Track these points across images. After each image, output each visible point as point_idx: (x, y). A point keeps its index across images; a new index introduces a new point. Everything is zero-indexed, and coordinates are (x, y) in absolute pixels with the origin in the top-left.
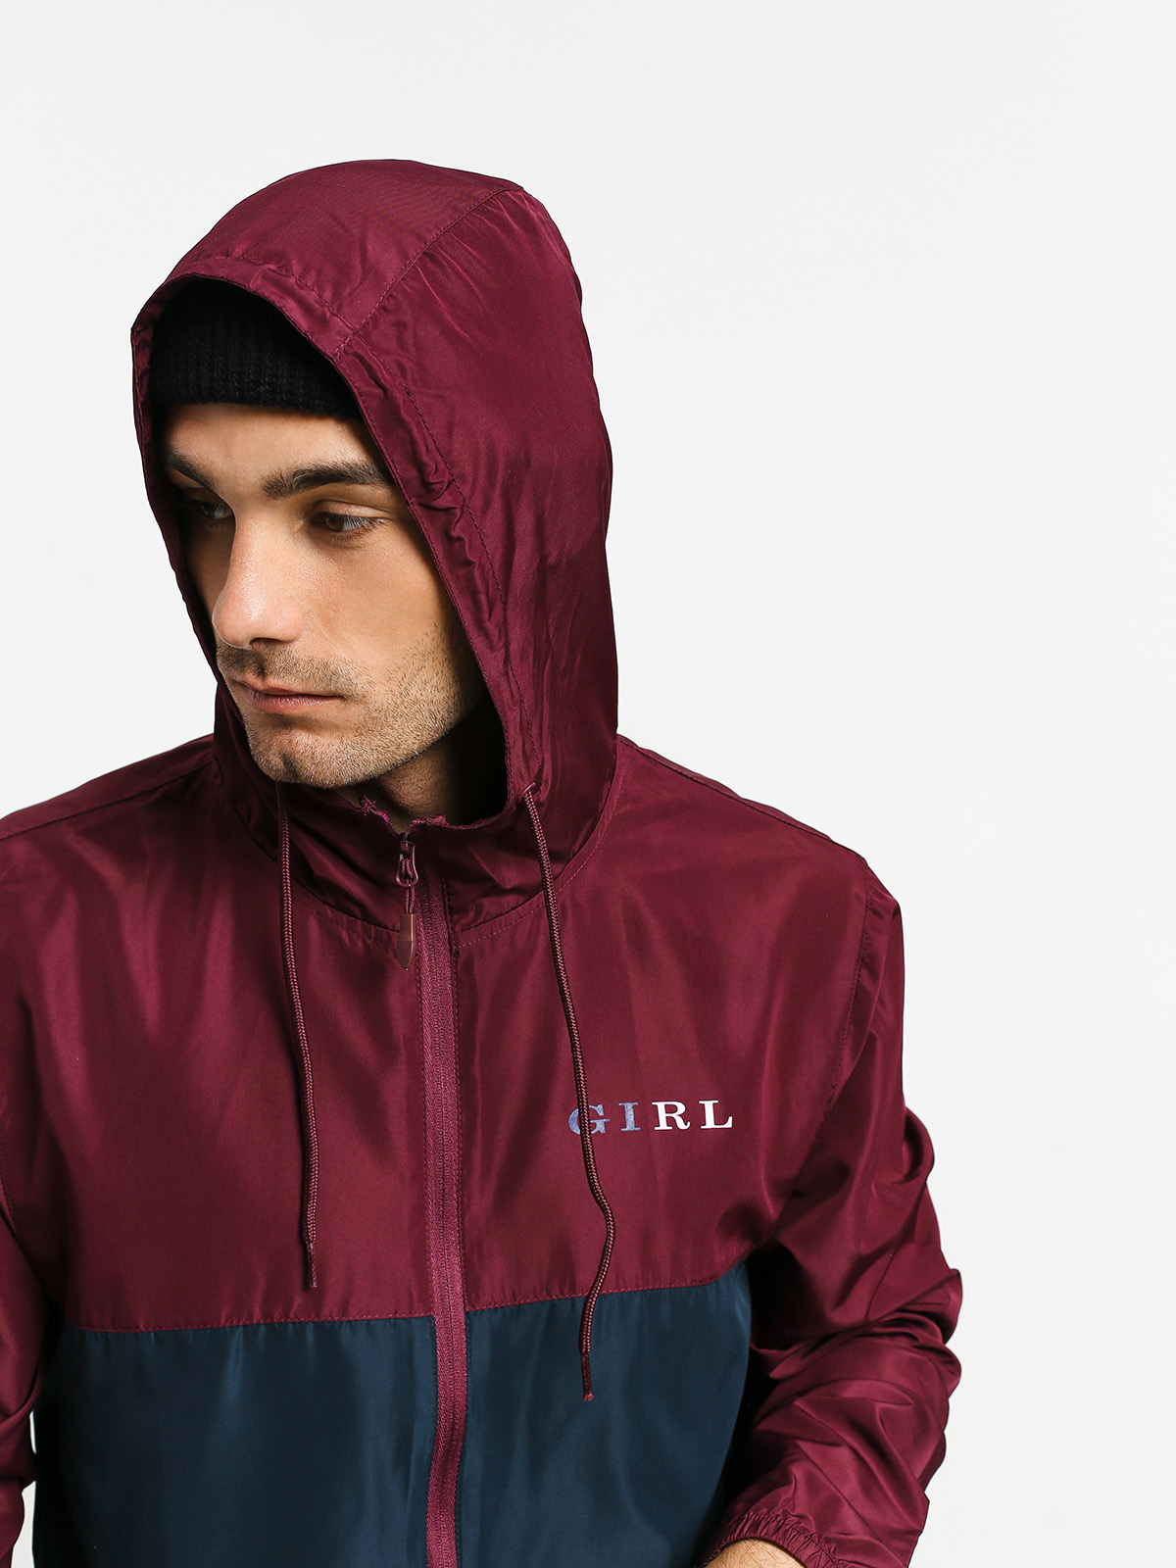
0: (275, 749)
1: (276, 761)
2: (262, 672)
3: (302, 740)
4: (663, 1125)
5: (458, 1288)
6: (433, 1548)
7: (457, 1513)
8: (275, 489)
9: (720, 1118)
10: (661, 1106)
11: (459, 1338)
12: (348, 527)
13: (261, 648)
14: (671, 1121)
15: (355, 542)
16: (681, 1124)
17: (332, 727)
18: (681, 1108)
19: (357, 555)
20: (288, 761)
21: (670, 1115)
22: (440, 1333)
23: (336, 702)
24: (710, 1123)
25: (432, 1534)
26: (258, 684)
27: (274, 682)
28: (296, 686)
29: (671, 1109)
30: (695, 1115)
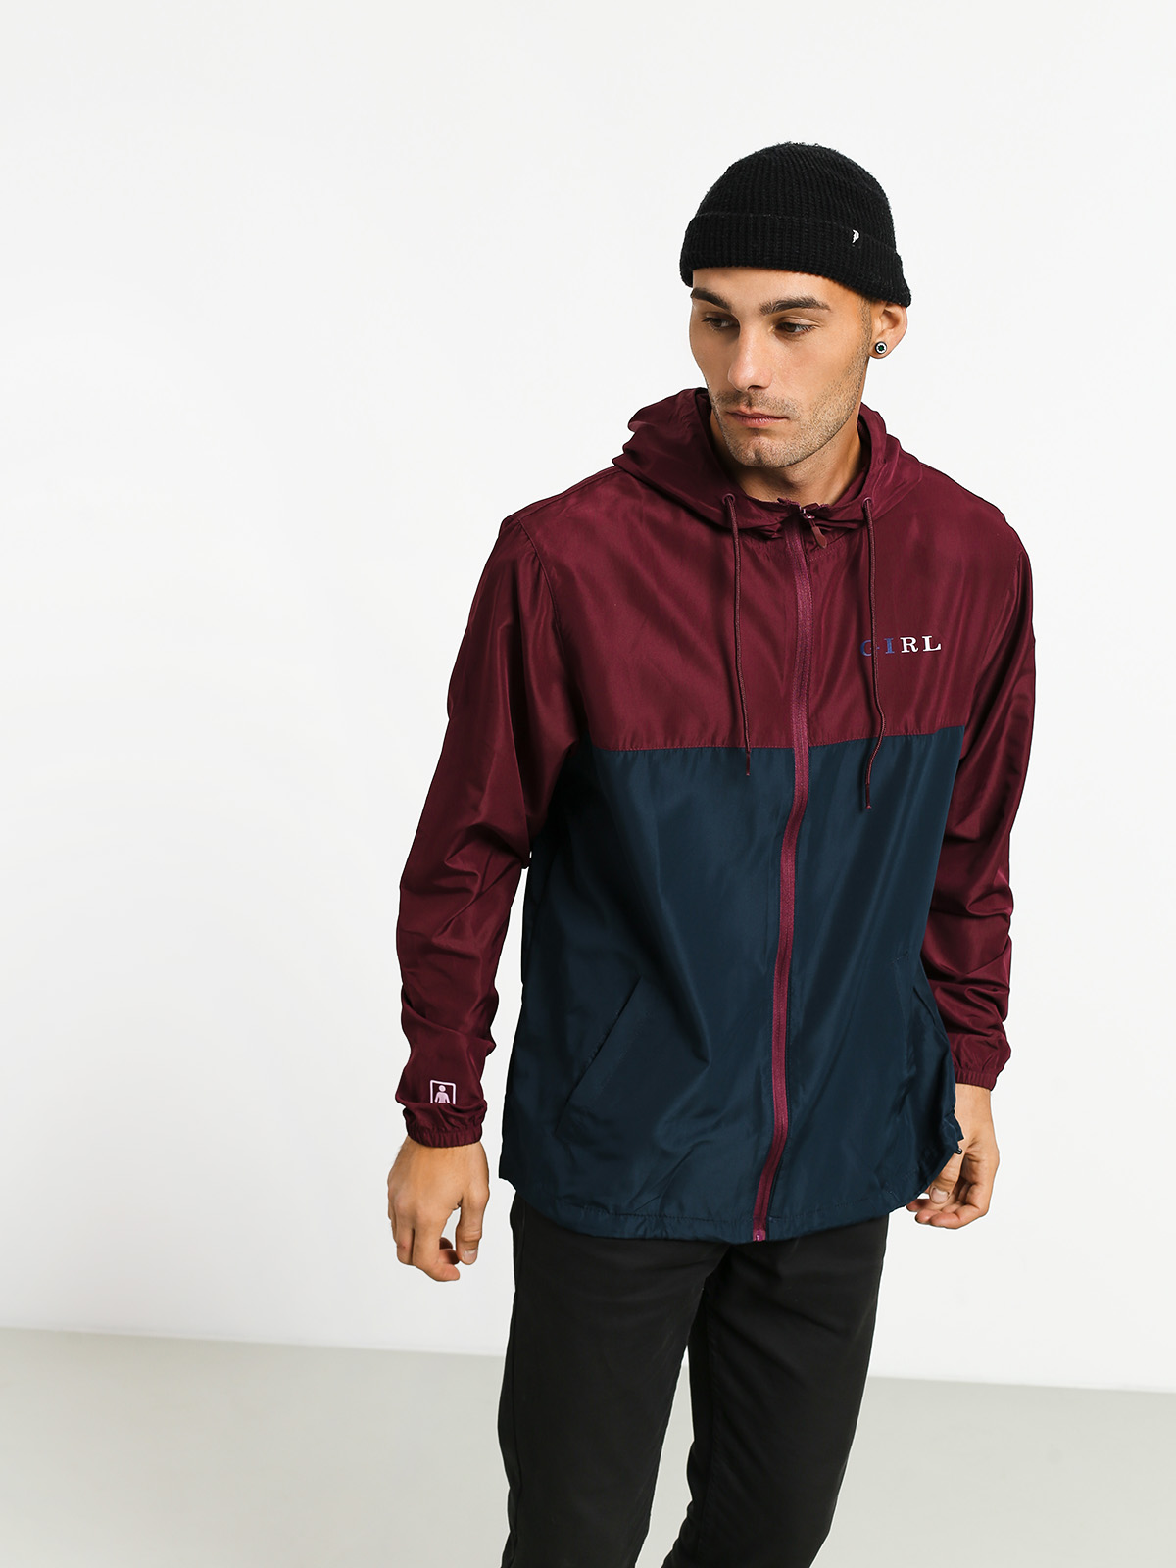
0: (751, 447)
1: (751, 454)
2: (750, 404)
3: (765, 441)
4: (906, 650)
5: (806, 734)
6: (783, 864)
7: (797, 848)
8: (765, 309)
9: (933, 645)
10: (904, 639)
11: (806, 760)
12: (798, 330)
13: (751, 391)
14: (909, 648)
15: (801, 337)
16: (914, 650)
17: (782, 435)
18: (914, 641)
19: (800, 344)
20: (757, 453)
21: (908, 644)
22: (797, 758)
23: (785, 420)
24: (928, 648)
25: (783, 858)
26: (748, 411)
27: (756, 409)
28: (767, 412)
29: (909, 641)
30: (920, 644)
